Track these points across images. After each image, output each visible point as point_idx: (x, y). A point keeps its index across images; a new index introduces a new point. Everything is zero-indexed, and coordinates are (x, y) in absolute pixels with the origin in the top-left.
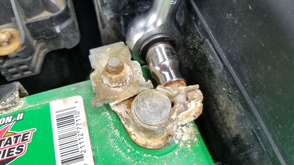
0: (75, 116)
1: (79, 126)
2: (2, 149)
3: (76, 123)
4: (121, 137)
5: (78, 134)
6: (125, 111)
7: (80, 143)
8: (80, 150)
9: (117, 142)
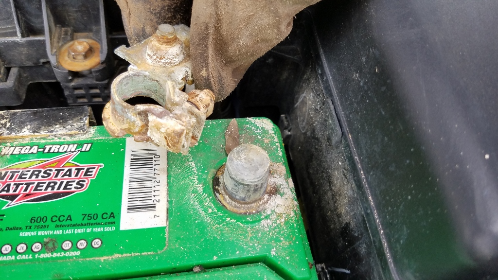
0: (154, 159)
1: (156, 172)
2: (59, 180)
3: (154, 167)
5: (154, 180)
7: (154, 191)
8: (153, 198)
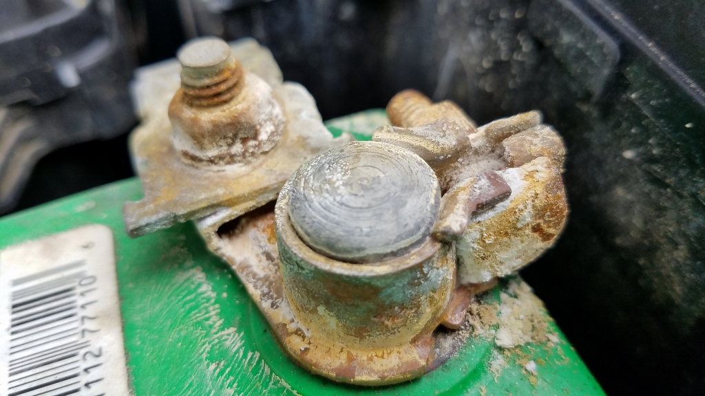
0: (79, 290)
1: (89, 325)
3: (82, 313)
4: (250, 354)
5: (82, 352)
6: (260, 251)
7: (87, 385)
9: (230, 373)
